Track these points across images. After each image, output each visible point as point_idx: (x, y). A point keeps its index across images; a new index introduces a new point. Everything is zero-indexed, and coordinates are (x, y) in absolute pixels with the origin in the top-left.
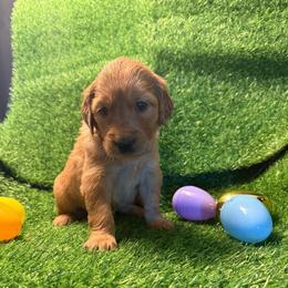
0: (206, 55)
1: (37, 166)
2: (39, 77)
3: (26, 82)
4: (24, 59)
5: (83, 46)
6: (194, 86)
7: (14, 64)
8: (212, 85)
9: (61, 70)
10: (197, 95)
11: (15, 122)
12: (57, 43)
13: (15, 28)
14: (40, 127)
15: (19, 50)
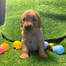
0: (50, 14)
1: (11, 36)
2: (12, 15)
3: (9, 16)
4: (8, 11)
5: (23, 9)
6: (48, 20)
7: (6, 12)
8: (51, 21)
9: (17, 15)
10: (48, 23)
11: (6, 25)
12: (16, 8)
13: (7, 4)
14: (11, 27)
15: (7, 9)
